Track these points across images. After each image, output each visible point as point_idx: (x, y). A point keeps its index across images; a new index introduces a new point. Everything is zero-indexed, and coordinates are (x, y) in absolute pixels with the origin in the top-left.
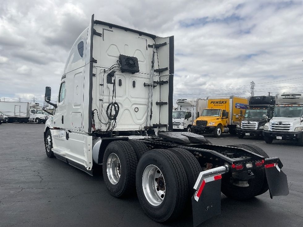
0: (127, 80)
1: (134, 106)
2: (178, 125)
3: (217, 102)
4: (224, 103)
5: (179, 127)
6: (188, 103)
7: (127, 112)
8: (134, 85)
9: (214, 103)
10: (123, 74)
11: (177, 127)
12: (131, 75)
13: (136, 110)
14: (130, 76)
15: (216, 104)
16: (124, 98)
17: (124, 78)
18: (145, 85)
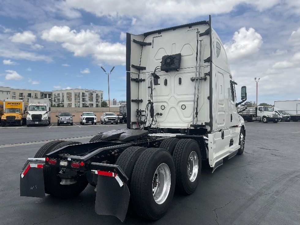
0: (172, 78)
1: (181, 104)
7: (173, 110)
8: (180, 83)
10: (169, 73)
12: (177, 72)
13: (184, 107)
14: (175, 74)
16: (170, 97)
17: (170, 77)
18: (193, 80)
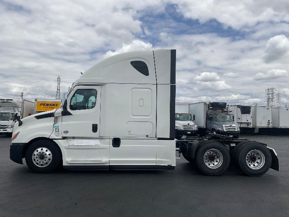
2: (5, 128)
3: (48, 105)
4: (55, 105)
5: (6, 130)
6: (15, 104)
9: (44, 105)
11: (3, 130)
15: (47, 107)
